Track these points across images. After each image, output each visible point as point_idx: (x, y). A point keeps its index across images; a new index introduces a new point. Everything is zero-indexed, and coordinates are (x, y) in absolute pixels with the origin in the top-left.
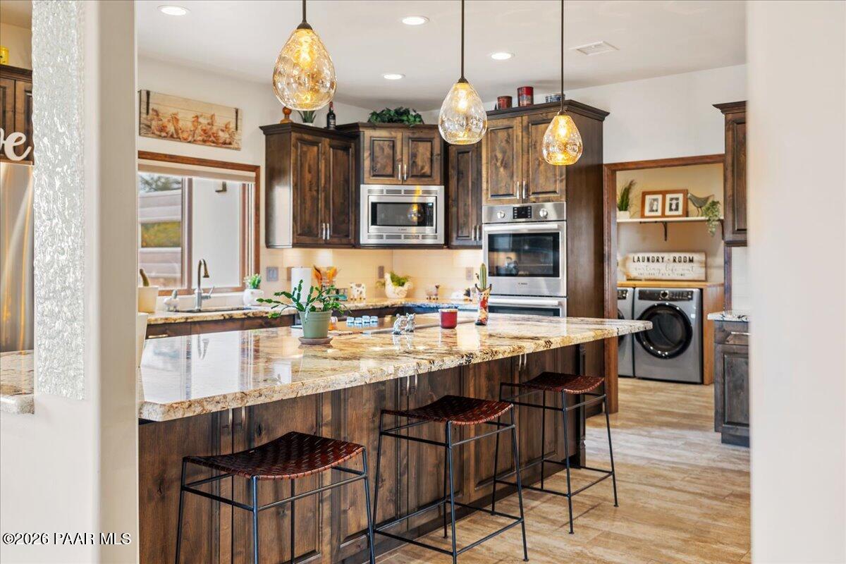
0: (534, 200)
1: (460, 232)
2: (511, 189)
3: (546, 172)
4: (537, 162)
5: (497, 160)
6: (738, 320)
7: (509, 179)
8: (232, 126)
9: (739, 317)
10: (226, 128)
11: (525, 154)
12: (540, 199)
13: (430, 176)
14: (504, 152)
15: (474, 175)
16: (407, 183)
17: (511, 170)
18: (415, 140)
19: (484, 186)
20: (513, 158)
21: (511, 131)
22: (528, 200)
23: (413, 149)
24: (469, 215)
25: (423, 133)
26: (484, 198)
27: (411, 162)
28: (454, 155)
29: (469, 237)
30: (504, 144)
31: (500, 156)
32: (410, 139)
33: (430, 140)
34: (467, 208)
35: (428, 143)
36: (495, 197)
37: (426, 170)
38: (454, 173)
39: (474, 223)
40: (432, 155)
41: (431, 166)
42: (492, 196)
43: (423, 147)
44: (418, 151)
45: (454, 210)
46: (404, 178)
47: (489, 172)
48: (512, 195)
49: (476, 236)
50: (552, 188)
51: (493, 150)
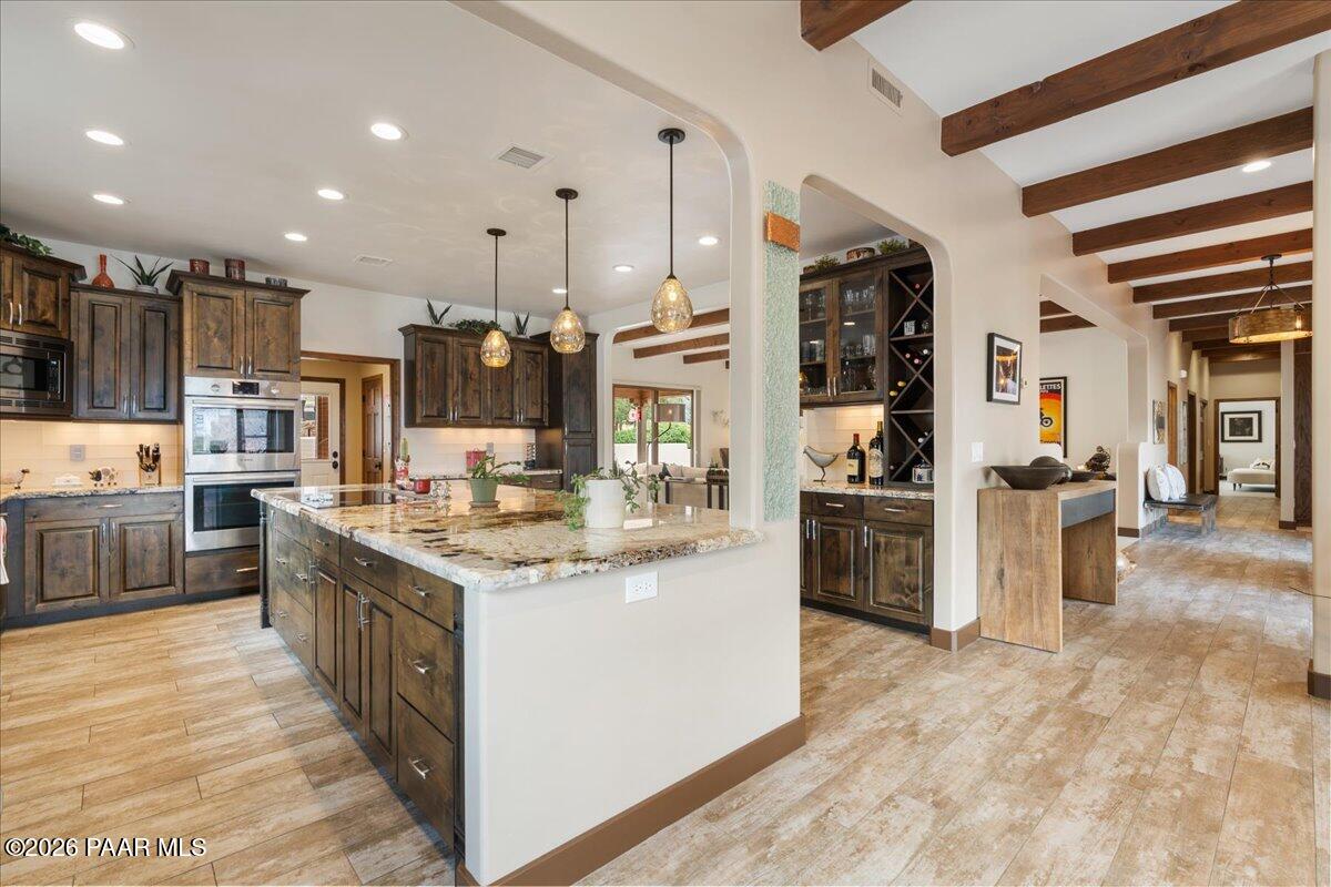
0: (261, 377)
1: (96, 401)
2: (229, 363)
4: (266, 341)
5: (208, 329)
7: (225, 351)
11: (249, 329)
12: (269, 377)
13: (53, 326)
14: (220, 322)
15: (125, 335)
16: (20, 329)
17: (229, 343)
18: (32, 273)
19: (187, 353)
20: (232, 330)
21: (229, 302)
22: (253, 376)
23: (30, 284)
24: (116, 383)
25: (45, 268)
26: (187, 367)
27: (27, 302)
28: (84, 305)
29: (115, 408)
30: (218, 313)
31: (213, 325)
32: (24, 268)
33: (54, 278)
34: (111, 373)
35: (53, 284)
36: (205, 368)
37: (49, 316)
38: (84, 327)
39: (125, 393)
40: (57, 298)
41: (56, 312)
42: (199, 366)
43: (43, 286)
44: (37, 289)
45: (83, 373)
46: (15, 322)
47: (195, 340)
48: (232, 369)
49: (130, 408)
50: (283, 369)
51: (202, 317)
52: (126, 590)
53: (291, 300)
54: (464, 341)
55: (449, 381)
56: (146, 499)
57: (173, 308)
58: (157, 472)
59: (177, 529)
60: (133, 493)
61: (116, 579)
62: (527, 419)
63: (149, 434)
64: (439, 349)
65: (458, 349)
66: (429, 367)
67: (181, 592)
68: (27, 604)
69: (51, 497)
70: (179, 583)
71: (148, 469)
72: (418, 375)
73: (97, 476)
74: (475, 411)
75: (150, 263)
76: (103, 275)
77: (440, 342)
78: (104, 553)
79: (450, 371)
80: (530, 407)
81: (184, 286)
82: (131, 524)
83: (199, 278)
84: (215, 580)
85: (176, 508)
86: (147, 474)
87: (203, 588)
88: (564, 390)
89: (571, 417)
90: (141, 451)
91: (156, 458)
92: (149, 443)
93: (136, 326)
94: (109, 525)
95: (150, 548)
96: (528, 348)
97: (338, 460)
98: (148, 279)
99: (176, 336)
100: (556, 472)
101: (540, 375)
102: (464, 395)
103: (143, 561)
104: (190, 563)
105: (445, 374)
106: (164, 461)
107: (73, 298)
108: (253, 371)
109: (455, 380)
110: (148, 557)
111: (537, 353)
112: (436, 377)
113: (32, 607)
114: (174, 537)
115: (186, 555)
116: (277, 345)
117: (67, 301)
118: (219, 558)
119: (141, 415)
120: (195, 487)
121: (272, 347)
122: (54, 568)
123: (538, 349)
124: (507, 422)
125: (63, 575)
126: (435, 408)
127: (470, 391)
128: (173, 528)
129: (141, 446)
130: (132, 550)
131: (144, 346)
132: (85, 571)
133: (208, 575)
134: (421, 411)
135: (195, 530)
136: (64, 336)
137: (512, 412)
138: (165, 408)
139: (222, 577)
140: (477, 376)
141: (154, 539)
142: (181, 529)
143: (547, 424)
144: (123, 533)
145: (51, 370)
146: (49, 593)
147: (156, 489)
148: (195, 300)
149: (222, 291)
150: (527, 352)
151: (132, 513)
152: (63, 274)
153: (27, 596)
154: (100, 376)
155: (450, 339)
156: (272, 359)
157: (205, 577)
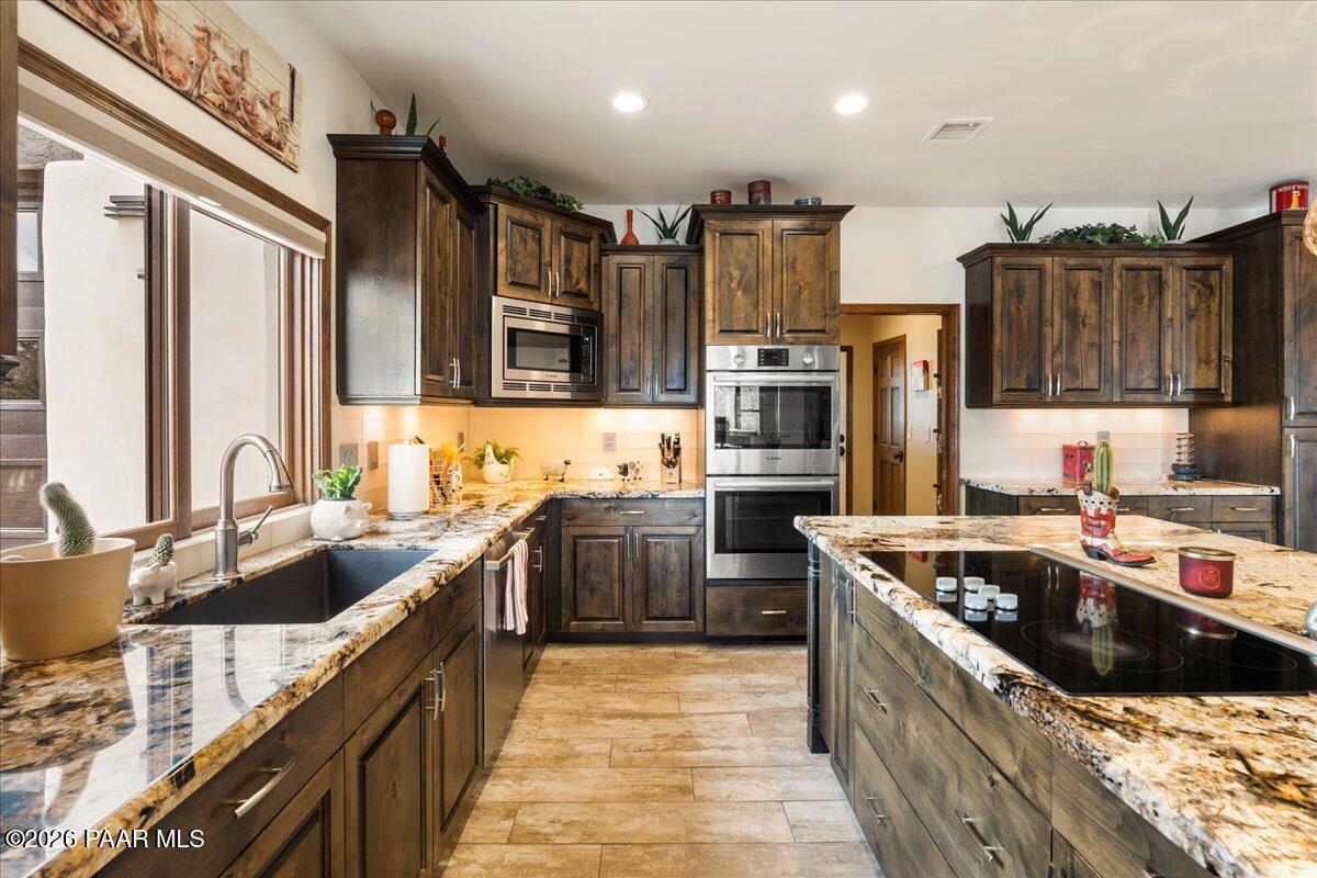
0: (791, 340)
1: (623, 383)
2: (755, 323)
3: (810, 302)
4: (797, 288)
5: (731, 280)
6: (1047, 494)
7: (750, 308)
8: (284, 103)
9: (1049, 491)
10: (270, 104)
11: (778, 274)
12: (801, 340)
13: (586, 296)
14: (743, 268)
15: (649, 301)
16: (557, 302)
17: (755, 295)
18: (568, 236)
19: (709, 315)
20: (758, 278)
21: (754, 238)
22: (781, 341)
23: (567, 250)
24: (639, 359)
25: (579, 229)
26: (708, 333)
27: (563, 270)
28: (613, 270)
29: (638, 390)
30: (742, 256)
31: (736, 273)
32: (562, 233)
33: (587, 240)
34: (636, 348)
35: (585, 245)
36: (728, 332)
37: (582, 285)
38: (613, 295)
39: (648, 373)
40: (589, 264)
41: (588, 281)
42: (721, 331)
43: (578, 249)
44: (572, 254)
45: (613, 350)
46: (554, 294)
47: (717, 294)
48: (756, 332)
49: (653, 390)
50: (819, 327)
51: (724, 264)
52: (649, 619)
53: (826, 225)
54: (1071, 262)
55: (1047, 330)
56: (667, 505)
57: (693, 261)
58: (677, 468)
59: (698, 547)
60: (654, 497)
61: (640, 601)
62: (1187, 390)
63: (672, 421)
64: (1029, 279)
65: (1061, 275)
66: (1014, 309)
67: (701, 630)
68: (564, 620)
69: (583, 498)
70: (700, 619)
71: (670, 464)
72: (997, 325)
73: (624, 470)
74: (1091, 379)
75: (671, 212)
76: (630, 234)
77: (1030, 268)
78: (629, 569)
79: (1047, 313)
80: (1193, 366)
81: (706, 225)
82: (653, 536)
83: (720, 212)
84: (738, 620)
85: (697, 519)
86: (669, 470)
87: (726, 630)
88: (1288, 330)
89: (1302, 382)
90: (663, 441)
91: (677, 452)
92: (671, 433)
93: (658, 290)
94: (632, 535)
95: (671, 569)
96: (1190, 262)
97: (844, 445)
98: (669, 232)
99: (696, 297)
100: (1266, 491)
101: (1214, 306)
102: (1072, 352)
103: (664, 583)
104: (711, 592)
105: (1041, 321)
106: (685, 455)
107: (603, 264)
108: (781, 333)
109: (1057, 328)
110: (669, 578)
111: (1212, 268)
112: (1025, 325)
113: (568, 624)
114: (694, 557)
115: (708, 583)
116: (811, 292)
117: (599, 265)
118: (742, 592)
119: (663, 398)
120: (716, 492)
121: (804, 295)
122: (585, 583)
123: (1212, 261)
124: (1151, 398)
125: (592, 591)
126: (1023, 376)
127: (1082, 347)
128: (694, 545)
129: (663, 436)
130: (656, 570)
131: (666, 312)
132: (612, 589)
133: (730, 613)
134: (999, 381)
135: (717, 551)
136: (596, 308)
137: (1161, 379)
138: (685, 389)
139: (746, 618)
140: (1094, 320)
141: (674, 557)
142: (701, 546)
143: (1229, 399)
144: (646, 547)
145: (585, 347)
146: (583, 611)
147: (676, 494)
148: (717, 242)
149: (746, 226)
150: (1188, 269)
151: (654, 523)
152: (595, 235)
153: (563, 611)
154: (626, 354)
155: (1048, 261)
156: (804, 314)
157: (727, 616)
